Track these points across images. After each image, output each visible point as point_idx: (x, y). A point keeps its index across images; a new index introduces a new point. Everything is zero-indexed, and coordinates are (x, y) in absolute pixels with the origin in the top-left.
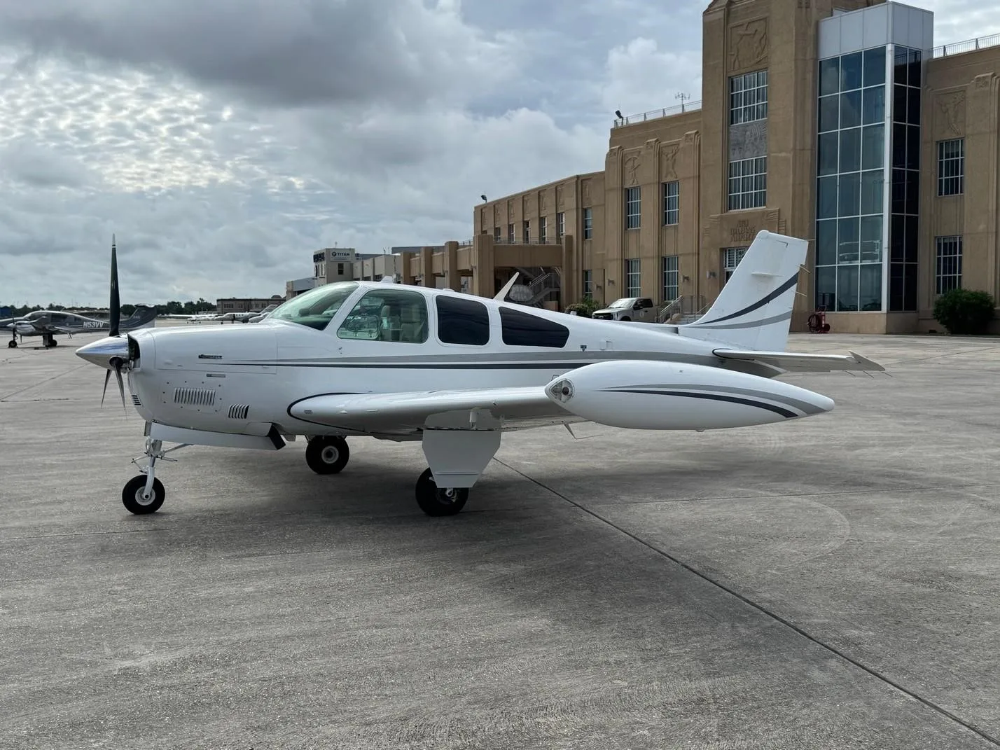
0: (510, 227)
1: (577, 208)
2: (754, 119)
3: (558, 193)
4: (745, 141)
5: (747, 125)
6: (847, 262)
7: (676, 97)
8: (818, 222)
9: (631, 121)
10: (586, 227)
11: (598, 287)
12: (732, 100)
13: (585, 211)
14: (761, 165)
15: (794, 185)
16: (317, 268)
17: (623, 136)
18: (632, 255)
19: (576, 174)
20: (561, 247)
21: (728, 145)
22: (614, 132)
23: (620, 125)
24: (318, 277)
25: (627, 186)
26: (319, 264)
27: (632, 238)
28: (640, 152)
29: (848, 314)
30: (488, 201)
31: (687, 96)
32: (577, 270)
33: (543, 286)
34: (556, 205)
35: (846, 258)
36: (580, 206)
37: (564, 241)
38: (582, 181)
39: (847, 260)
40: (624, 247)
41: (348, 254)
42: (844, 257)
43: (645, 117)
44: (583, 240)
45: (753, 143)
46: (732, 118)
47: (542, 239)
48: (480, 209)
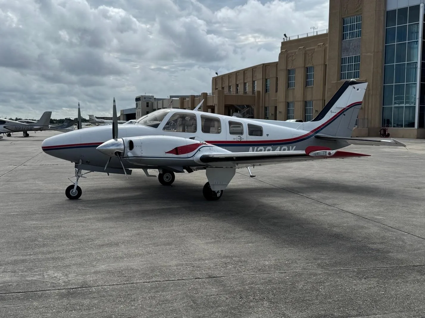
0: (230, 87)
1: (263, 78)
2: (354, 37)
3: (254, 72)
4: (350, 48)
5: (351, 40)
6: (398, 105)
7: (311, 28)
8: (384, 86)
9: (291, 39)
10: (267, 87)
11: (272, 114)
12: (344, 29)
13: (266, 80)
14: (357, 59)
15: (373, 68)
16: (137, 104)
17: (287, 46)
18: (290, 99)
19: (262, 63)
20: (255, 96)
21: (342, 49)
22: (283, 43)
23: (285, 40)
24: (137, 108)
25: (289, 68)
26: (138, 102)
27: (291, 92)
28: (295, 53)
29: (398, 129)
30: (218, 75)
31: (316, 28)
32: (262, 107)
33: (246, 114)
34: (252, 77)
35: (397, 103)
36: (264, 77)
37: (256, 93)
38: (265, 66)
39: (397, 104)
40: (287, 96)
41: (151, 98)
42: (396, 102)
43: (298, 37)
44: (265, 93)
45: (353, 49)
46: (343, 37)
47: (245, 92)
48: (215, 79)
